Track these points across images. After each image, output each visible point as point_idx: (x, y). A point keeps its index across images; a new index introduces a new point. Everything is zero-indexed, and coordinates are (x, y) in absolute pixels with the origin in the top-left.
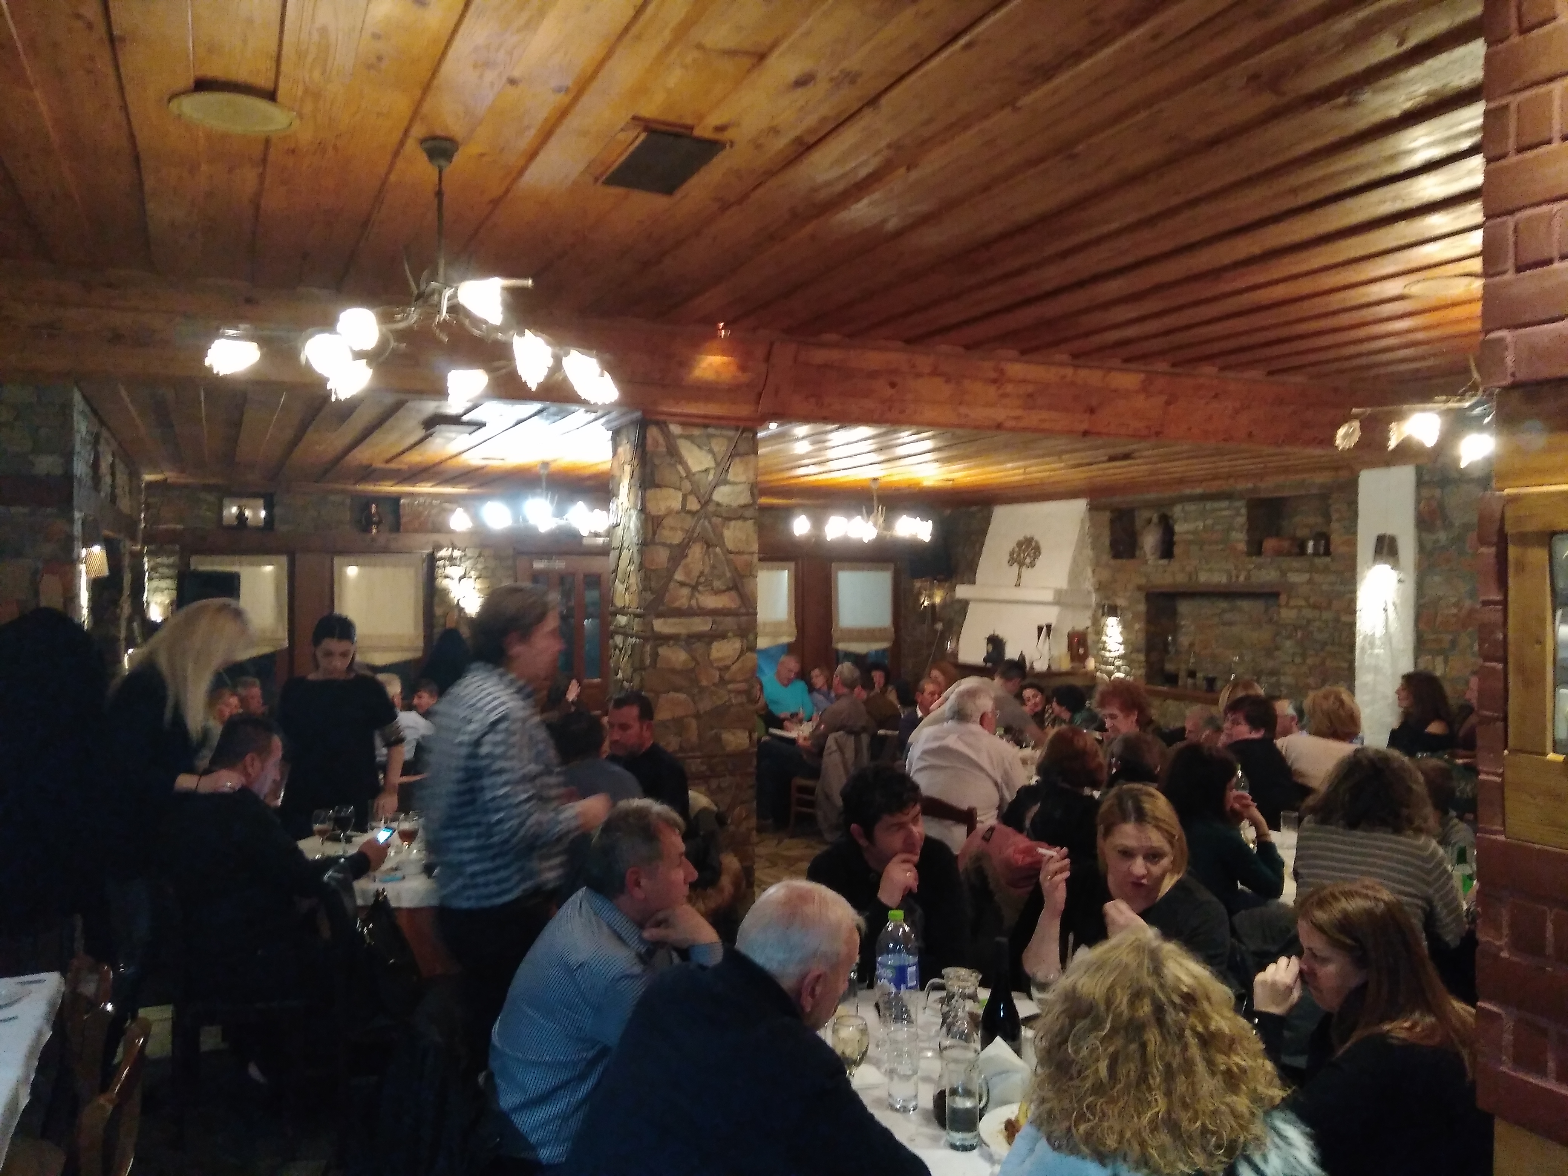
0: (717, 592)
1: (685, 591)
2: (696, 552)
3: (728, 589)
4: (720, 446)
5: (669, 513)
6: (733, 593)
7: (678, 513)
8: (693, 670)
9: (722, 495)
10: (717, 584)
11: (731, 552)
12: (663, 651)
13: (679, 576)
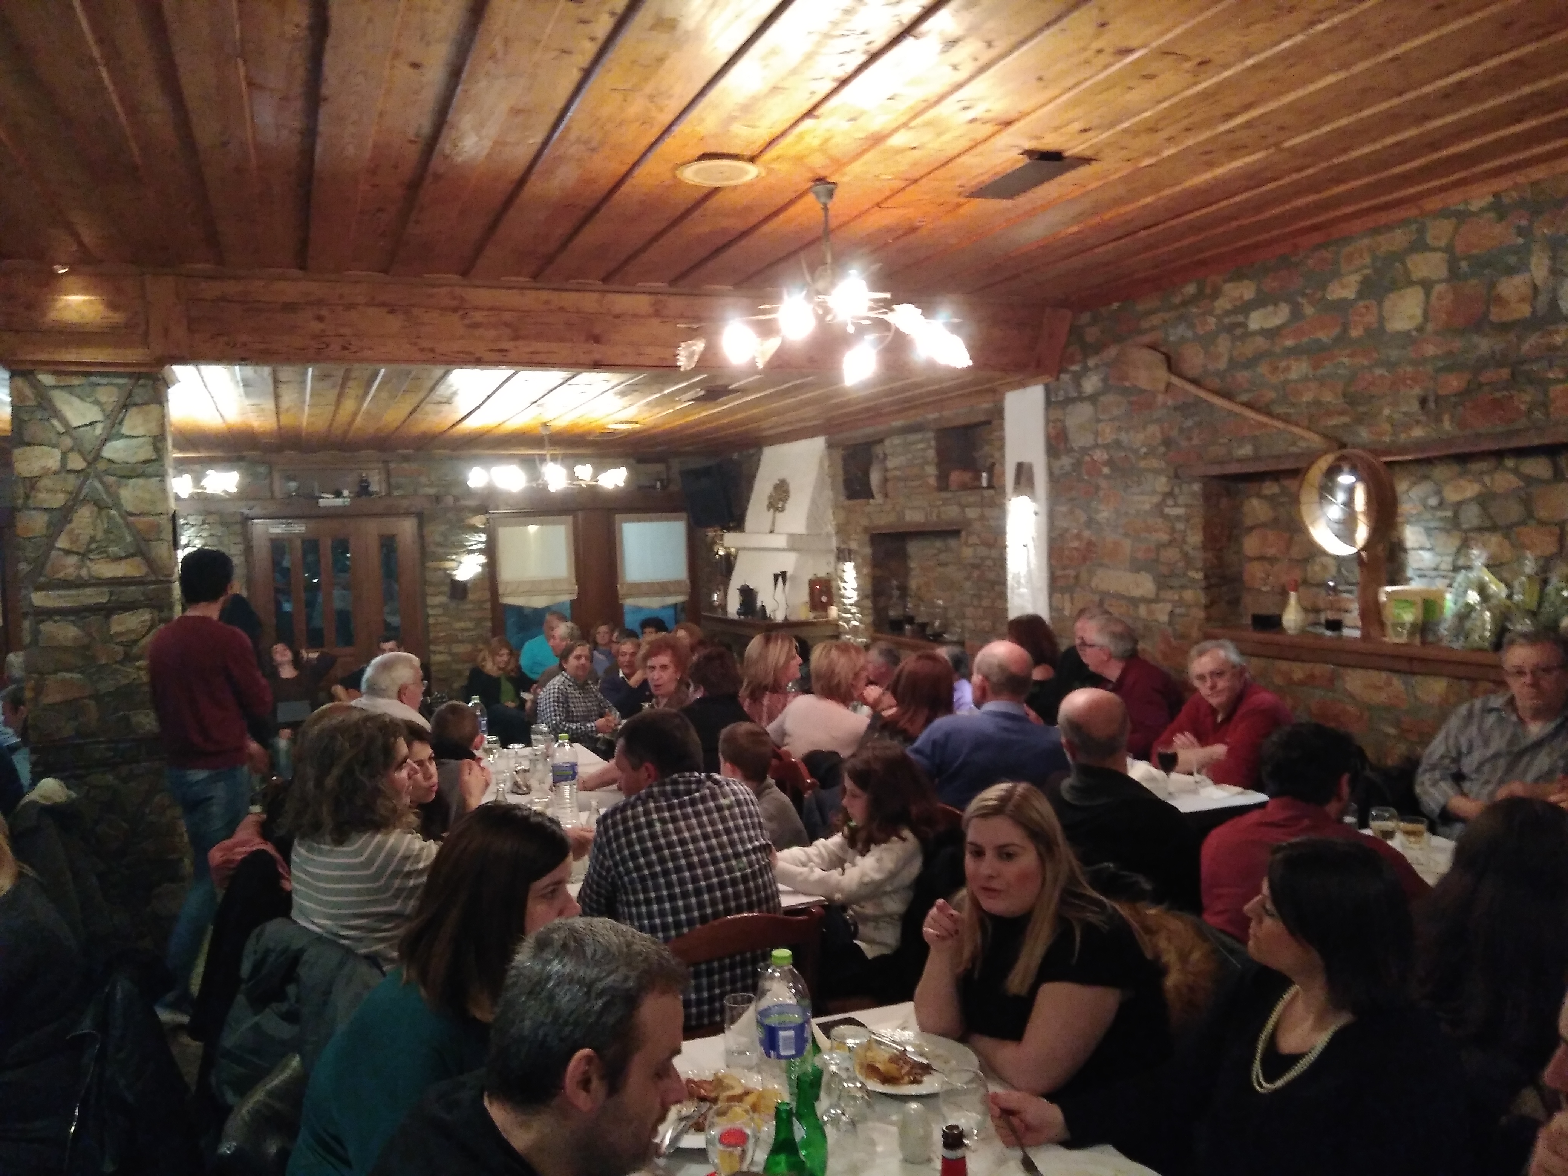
0: (117, 559)
1: (73, 560)
2: (84, 515)
3: (132, 555)
4: (109, 395)
5: (46, 473)
6: (138, 559)
7: (56, 473)
8: (87, 647)
9: (114, 450)
10: (113, 550)
11: (131, 514)
12: (47, 627)
13: (62, 542)
